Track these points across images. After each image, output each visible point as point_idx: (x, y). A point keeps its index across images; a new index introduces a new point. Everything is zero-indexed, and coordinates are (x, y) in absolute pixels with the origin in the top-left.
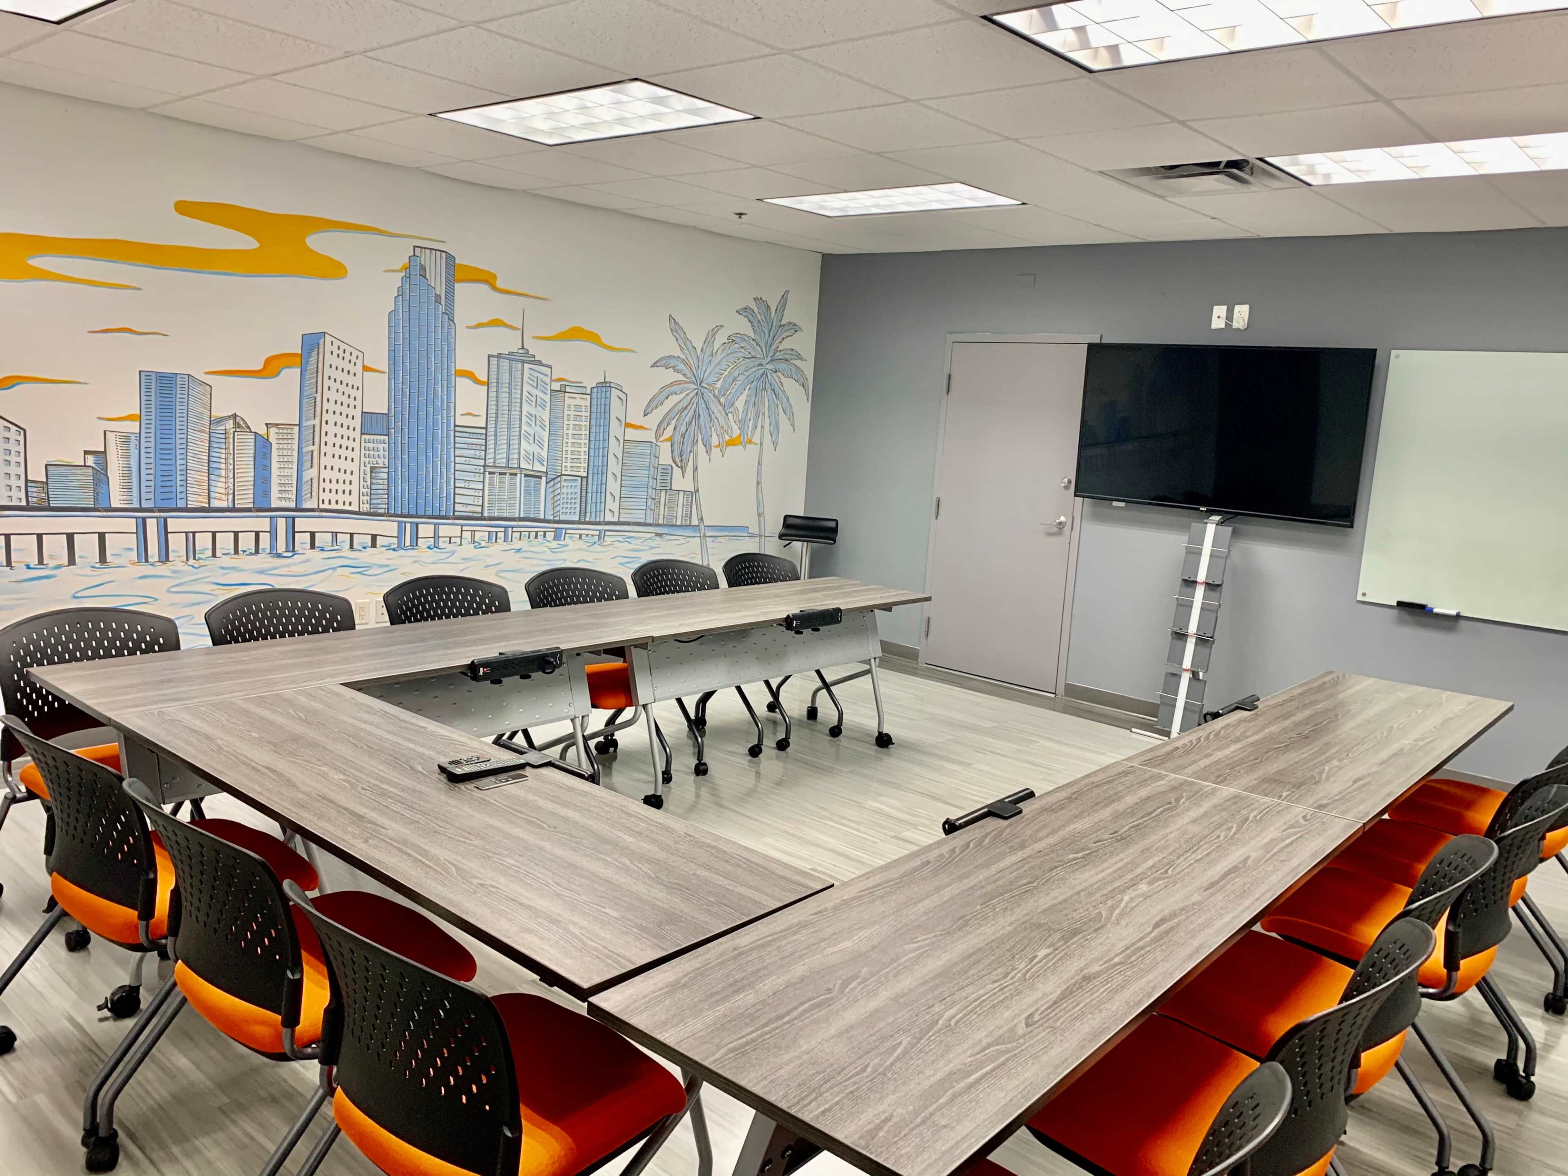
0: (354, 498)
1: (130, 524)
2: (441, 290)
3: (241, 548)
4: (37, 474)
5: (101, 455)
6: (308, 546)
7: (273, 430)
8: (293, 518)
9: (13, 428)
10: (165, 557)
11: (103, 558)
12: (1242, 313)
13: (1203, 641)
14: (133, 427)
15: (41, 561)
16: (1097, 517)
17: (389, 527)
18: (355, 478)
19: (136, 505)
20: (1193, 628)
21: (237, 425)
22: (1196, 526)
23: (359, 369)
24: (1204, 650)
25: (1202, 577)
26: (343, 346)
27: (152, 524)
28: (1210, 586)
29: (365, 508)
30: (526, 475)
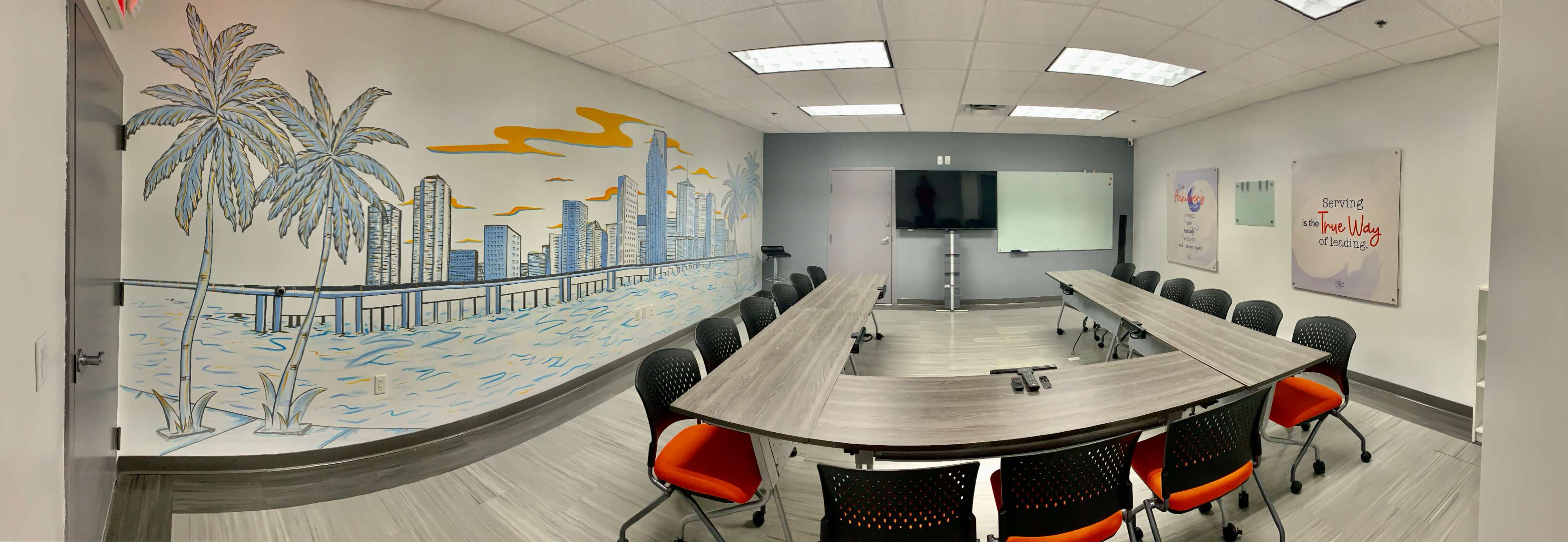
0: (635, 258)
1: (556, 283)
2: (663, 152)
3: (597, 289)
4: (525, 260)
5: (548, 247)
6: (620, 284)
7: (608, 227)
8: (615, 271)
9: (517, 235)
10: (570, 299)
11: (547, 303)
12: (948, 159)
13: (956, 274)
14: (559, 231)
15: (524, 307)
16: (902, 236)
17: (645, 271)
18: (635, 248)
19: (560, 272)
20: (952, 271)
21: (596, 226)
22: (946, 235)
23: (636, 194)
24: (957, 277)
25: (952, 252)
26: (632, 182)
27: (565, 281)
28: (955, 255)
29: (639, 263)
30: (688, 239)
